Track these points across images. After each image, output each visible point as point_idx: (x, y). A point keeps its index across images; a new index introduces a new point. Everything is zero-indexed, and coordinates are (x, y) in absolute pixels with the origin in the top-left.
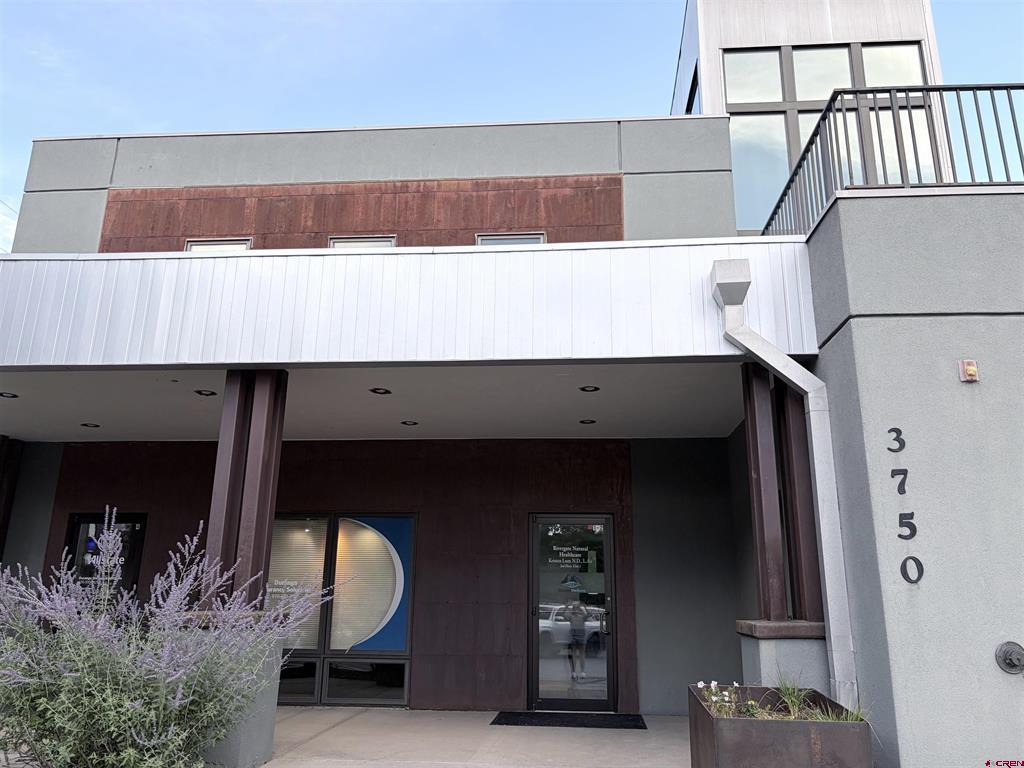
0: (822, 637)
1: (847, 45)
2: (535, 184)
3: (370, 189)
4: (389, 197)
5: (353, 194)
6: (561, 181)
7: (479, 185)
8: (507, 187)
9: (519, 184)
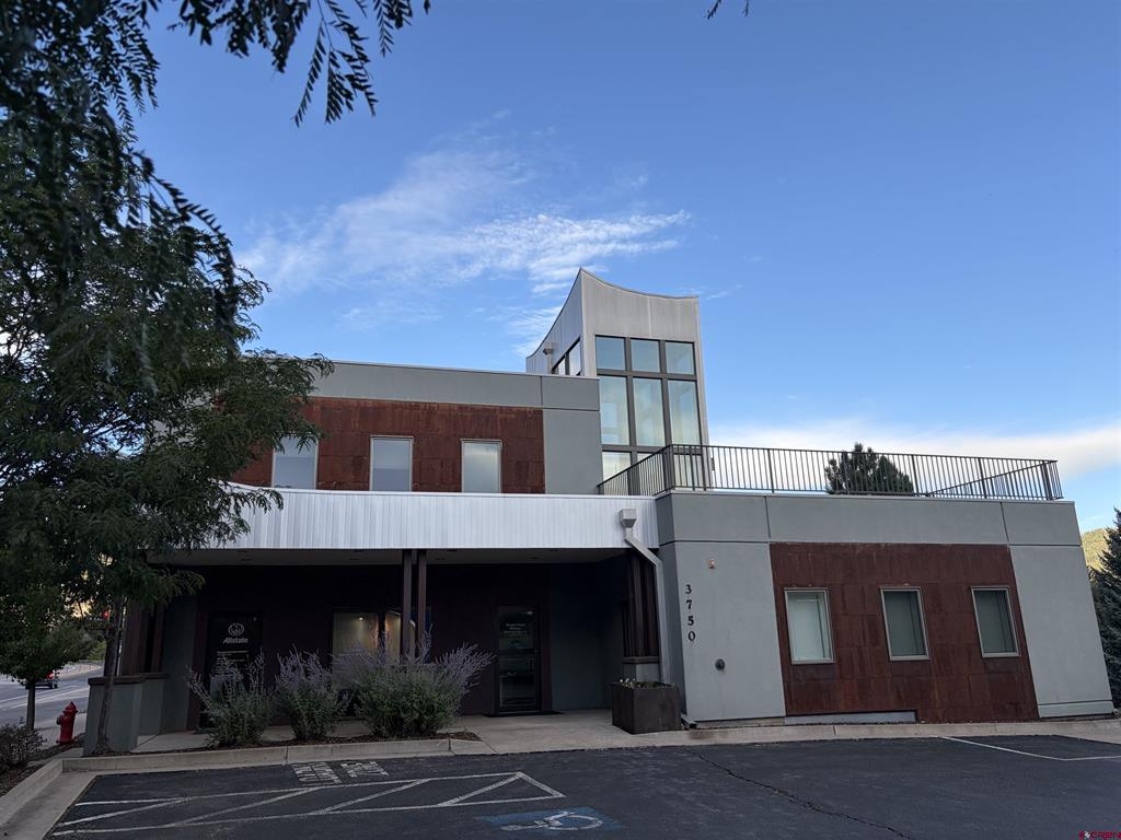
0: (658, 662)
1: (658, 340)
2: (495, 410)
3: (395, 406)
4: (407, 411)
5: (384, 408)
6: (510, 410)
7: (462, 408)
8: (479, 410)
9: (486, 409)
